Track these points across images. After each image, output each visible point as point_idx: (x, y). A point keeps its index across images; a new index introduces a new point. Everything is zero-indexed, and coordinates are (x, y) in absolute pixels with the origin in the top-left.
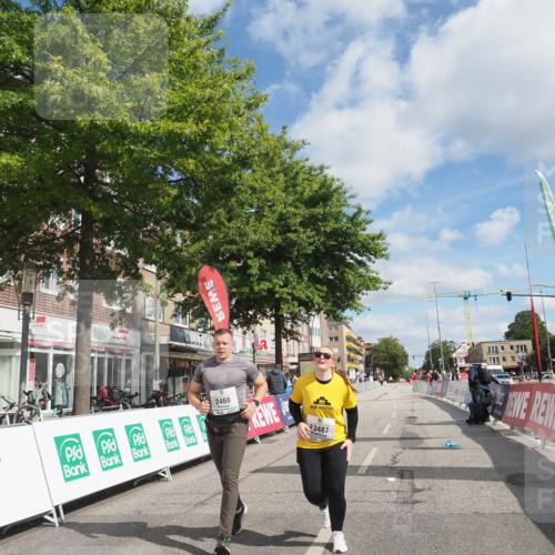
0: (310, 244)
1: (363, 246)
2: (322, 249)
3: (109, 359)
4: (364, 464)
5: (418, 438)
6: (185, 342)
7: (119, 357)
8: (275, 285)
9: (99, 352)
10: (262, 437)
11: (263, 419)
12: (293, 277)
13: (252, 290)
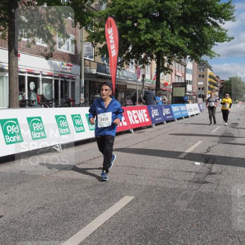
0: (181, 9)
1: (217, 12)
2: (189, 14)
3: (62, 81)
4: (186, 151)
5: (233, 137)
6: (107, 73)
7: (67, 80)
8: (154, 36)
9: (55, 77)
10: (135, 130)
11: (138, 119)
12: (167, 31)
13: (140, 39)
